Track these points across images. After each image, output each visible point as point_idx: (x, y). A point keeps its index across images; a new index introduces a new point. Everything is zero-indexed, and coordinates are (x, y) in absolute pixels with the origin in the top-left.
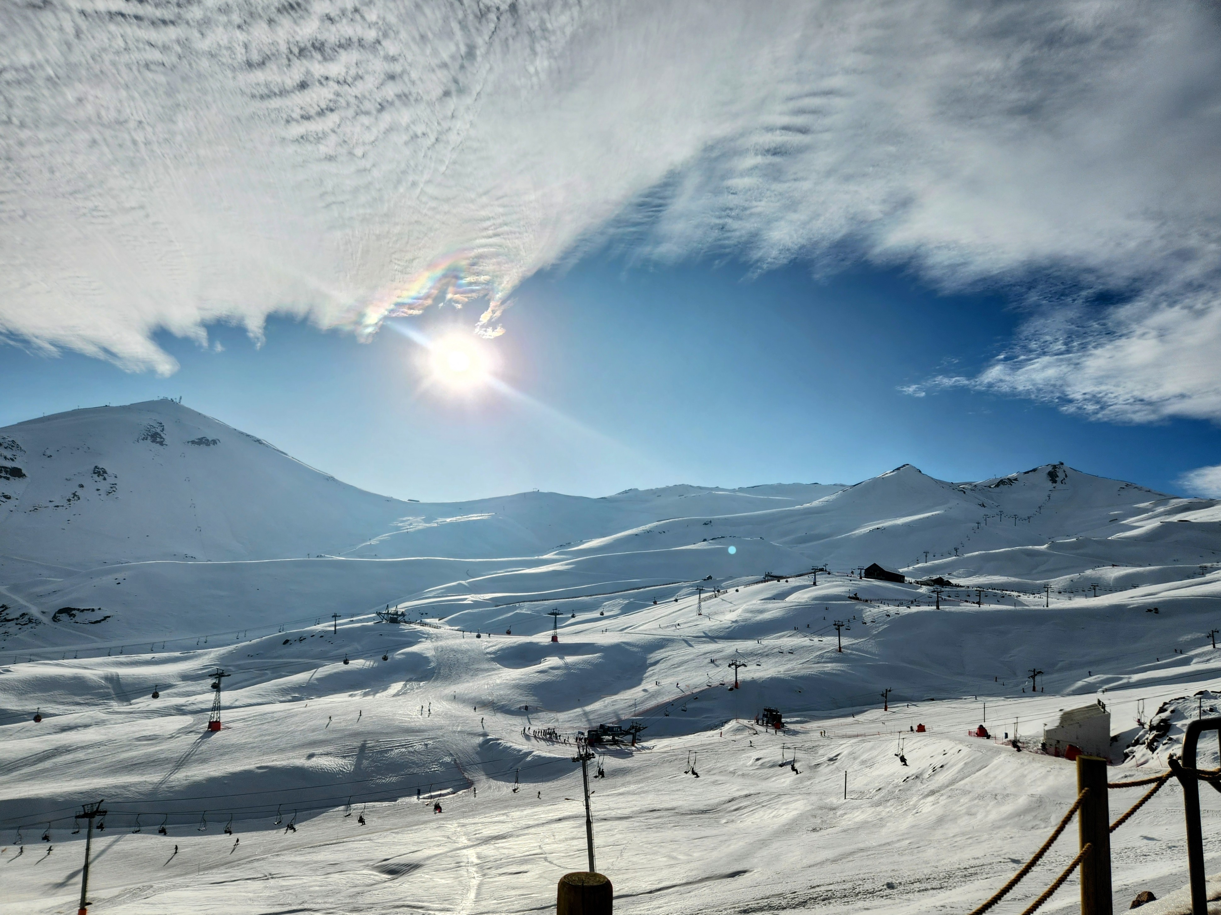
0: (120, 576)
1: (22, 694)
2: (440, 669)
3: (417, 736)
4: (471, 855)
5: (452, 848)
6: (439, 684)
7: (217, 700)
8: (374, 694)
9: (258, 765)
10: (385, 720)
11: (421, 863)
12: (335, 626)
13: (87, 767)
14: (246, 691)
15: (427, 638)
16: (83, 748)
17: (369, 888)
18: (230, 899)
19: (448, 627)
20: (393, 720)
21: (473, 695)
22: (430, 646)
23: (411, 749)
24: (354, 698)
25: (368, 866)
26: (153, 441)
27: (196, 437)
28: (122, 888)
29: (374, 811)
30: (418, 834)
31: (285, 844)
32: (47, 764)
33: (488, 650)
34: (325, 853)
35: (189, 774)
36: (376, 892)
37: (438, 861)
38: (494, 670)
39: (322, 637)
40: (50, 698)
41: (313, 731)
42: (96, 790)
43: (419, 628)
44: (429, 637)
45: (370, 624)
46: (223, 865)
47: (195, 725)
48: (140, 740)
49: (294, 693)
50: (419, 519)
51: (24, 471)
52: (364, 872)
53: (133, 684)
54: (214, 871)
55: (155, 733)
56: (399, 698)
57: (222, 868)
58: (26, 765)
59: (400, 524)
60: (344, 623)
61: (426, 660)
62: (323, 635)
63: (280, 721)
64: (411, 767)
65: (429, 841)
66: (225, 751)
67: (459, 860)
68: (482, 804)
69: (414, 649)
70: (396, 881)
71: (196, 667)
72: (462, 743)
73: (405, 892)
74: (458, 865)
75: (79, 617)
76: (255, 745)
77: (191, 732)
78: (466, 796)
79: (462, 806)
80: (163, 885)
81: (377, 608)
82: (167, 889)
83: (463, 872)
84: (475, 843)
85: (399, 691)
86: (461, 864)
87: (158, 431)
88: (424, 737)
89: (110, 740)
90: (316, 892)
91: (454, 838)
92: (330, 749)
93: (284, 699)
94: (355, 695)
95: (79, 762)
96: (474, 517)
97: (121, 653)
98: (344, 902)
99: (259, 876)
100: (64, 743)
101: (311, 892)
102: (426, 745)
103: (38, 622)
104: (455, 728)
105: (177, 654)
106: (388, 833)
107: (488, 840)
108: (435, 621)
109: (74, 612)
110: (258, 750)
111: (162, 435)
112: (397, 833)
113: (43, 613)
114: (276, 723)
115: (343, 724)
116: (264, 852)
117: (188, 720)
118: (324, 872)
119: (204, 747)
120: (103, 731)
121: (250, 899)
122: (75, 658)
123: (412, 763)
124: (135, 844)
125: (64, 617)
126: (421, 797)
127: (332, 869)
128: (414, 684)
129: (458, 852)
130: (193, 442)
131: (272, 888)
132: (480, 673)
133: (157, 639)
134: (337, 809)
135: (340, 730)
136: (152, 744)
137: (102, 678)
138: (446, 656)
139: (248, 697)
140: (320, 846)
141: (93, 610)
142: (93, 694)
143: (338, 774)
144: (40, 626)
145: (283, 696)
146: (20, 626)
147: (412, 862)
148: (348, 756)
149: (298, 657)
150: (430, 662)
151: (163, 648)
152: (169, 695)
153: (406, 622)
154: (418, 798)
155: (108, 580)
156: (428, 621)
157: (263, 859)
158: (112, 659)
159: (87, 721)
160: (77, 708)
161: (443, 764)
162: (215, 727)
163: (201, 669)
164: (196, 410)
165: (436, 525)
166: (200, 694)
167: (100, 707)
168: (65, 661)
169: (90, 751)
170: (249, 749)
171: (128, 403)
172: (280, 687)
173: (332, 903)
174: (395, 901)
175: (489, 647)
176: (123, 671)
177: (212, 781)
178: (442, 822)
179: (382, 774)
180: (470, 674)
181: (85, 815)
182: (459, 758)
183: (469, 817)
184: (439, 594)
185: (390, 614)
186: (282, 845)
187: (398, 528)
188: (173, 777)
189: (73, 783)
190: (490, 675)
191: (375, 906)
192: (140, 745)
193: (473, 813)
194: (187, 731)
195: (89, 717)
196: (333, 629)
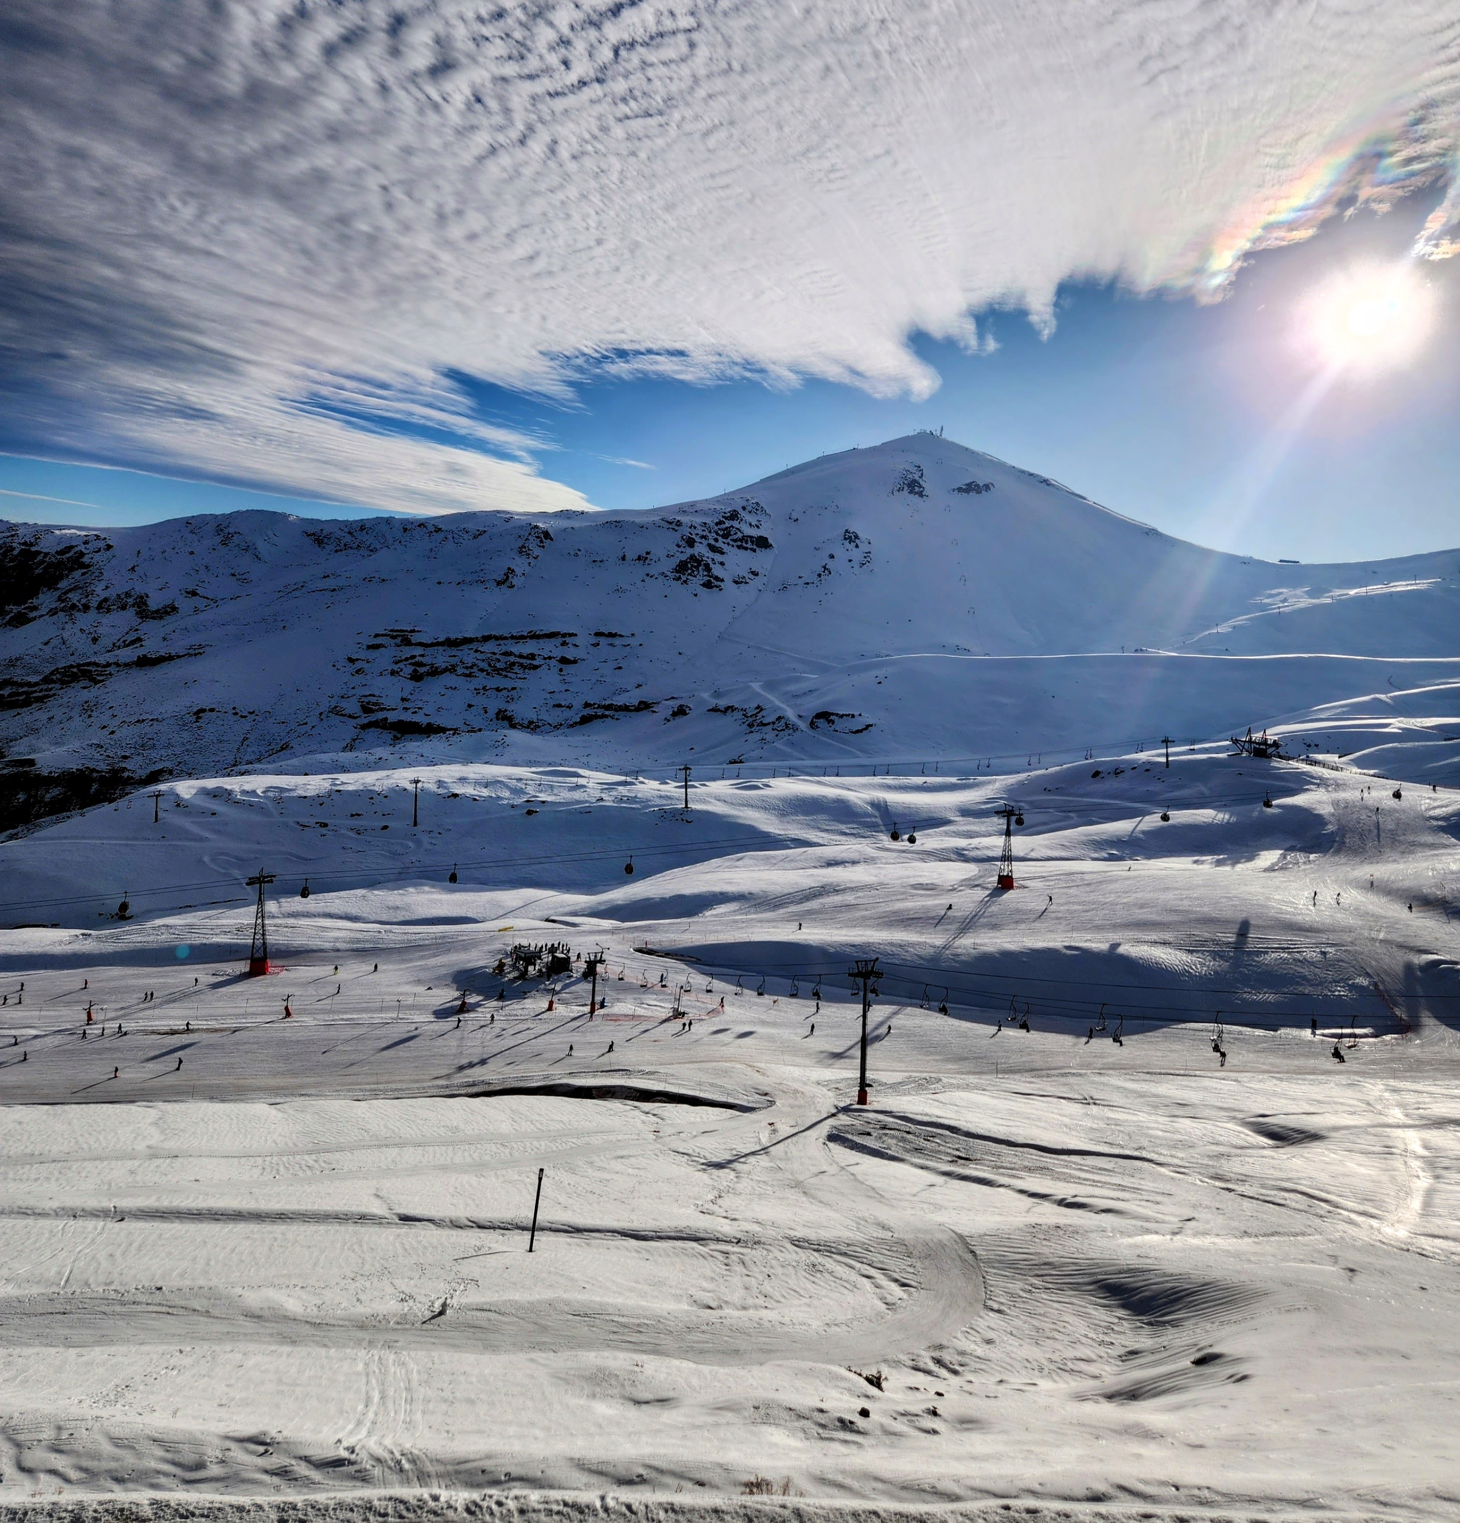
0: (881, 673)
1: (783, 815)
2: (1344, 836)
3: (1307, 937)
4: (1413, 1140)
5: (1375, 1122)
6: (1343, 860)
7: (1007, 847)
8: (1234, 864)
9: (1067, 944)
10: (1253, 905)
11: (1323, 1133)
12: (1167, 755)
13: (858, 914)
14: (1044, 839)
15: (1318, 785)
16: (852, 889)
17: (1239, 1151)
18: (1040, 1120)
19: (1355, 769)
20: (1267, 907)
21: (1407, 884)
22: (1325, 798)
23: (1297, 956)
24: (1201, 867)
25: (1234, 1118)
26: (910, 492)
27: (963, 482)
28: (906, 1074)
29: (1238, 1039)
30: (1315, 1089)
31: (1110, 1060)
32: (814, 904)
33: (1432, 813)
34: (1169, 1086)
35: (978, 941)
36: (1251, 1160)
37: (1351, 1137)
38: (1445, 846)
39: (1147, 770)
40: (812, 823)
41: (1142, 906)
42: (869, 945)
43: (1305, 767)
44: (1322, 783)
45: (1220, 756)
46: (1027, 1071)
47: (981, 877)
48: (916, 889)
49: (1112, 848)
50: (1299, 592)
51: (770, 541)
52: (1230, 1126)
53: (904, 815)
54: (1017, 1076)
55: (933, 881)
56: (1273, 874)
57: (1026, 1074)
58: (792, 902)
59: (1266, 601)
60: (1179, 753)
61: (1319, 820)
62: (1149, 768)
63: (1093, 887)
64: (1298, 983)
65: (1335, 1103)
66: (1019, 917)
67: (1390, 1144)
68: (1429, 1063)
69: (1298, 800)
70: (1281, 1150)
71: (978, 800)
72: (1387, 959)
73: (1298, 1171)
74: (1388, 1151)
75: (840, 724)
76: (1060, 915)
77: (976, 886)
78: (1398, 1044)
79: (1392, 1060)
80: (954, 1081)
81: (1233, 732)
82: (958, 1087)
83: (1398, 1163)
84: (1417, 1123)
85: (1273, 865)
86: (1394, 1150)
87: (917, 478)
88: (1319, 940)
89: (881, 884)
90: (1157, 1137)
91: (1379, 1107)
92: (1168, 936)
93: (1096, 855)
94: (1202, 862)
95: (849, 907)
96: (1401, 586)
97: (887, 773)
98: (1200, 1161)
99: (1076, 1096)
100: (830, 880)
101: (1151, 1136)
102: (1324, 953)
103: (795, 729)
104: (1374, 934)
105: (953, 780)
106: (1266, 1076)
107: (1441, 1123)
108: (1332, 758)
109: (832, 717)
110: (1064, 923)
111: (921, 483)
112: (1280, 1079)
113: (800, 717)
114: (1088, 889)
115: (1186, 902)
116: (1082, 1066)
117: (970, 870)
118: (1167, 1113)
119: (994, 909)
120: (874, 872)
121: (1066, 1126)
122: (837, 775)
123: (1299, 977)
124: (917, 1021)
125: (821, 723)
126: (1318, 1032)
127: (1180, 1111)
128: (1300, 857)
129: (1388, 1130)
130: (960, 490)
131: (1094, 1117)
132: (1419, 849)
133: (929, 758)
134: (1183, 1026)
135: (1181, 911)
136: (930, 896)
137: (867, 803)
138: (1355, 816)
139: (1051, 848)
140: (1160, 1074)
141: (853, 716)
142: (860, 823)
143: (1184, 975)
144: (798, 733)
145: (1096, 851)
146: (776, 732)
147: (1306, 1128)
148: (1197, 951)
149: (1115, 797)
150: (1326, 824)
151: (937, 771)
152: (946, 834)
153: (1281, 757)
154: (1314, 1033)
155: (868, 678)
156: (1320, 757)
157: (1080, 1075)
158: (877, 780)
159: (855, 856)
160: (843, 838)
161: (1354, 987)
162: (1006, 883)
163: (985, 803)
164: (962, 444)
165: (1329, 601)
166: (984, 836)
167: (868, 841)
168: (827, 778)
169: (860, 894)
170: (1053, 919)
171: (878, 443)
172: (1091, 838)
173: (1182, 1159)
174: (1282, 1180)
175: (1435, 808)
176: (894, 798)
177: (1007, 955)
178: (1357, 1078)
179: (1252, 987)
180: (1399, 849)
181: (859, 974)
182: (1383, 982)
183: (1405, 1078)
184: (1338, 714)
185: (1255, 742)
186: (1105, 1061)
187: (1263, 607)
188: (959, 942)
189: (844, 932)
190: (1437, 855)
191: (1249, 1179)
192: (917, 895)
193: (1413, 1074)
194: (972, 884)
195: (856, 851)
196: (1163, 760)
